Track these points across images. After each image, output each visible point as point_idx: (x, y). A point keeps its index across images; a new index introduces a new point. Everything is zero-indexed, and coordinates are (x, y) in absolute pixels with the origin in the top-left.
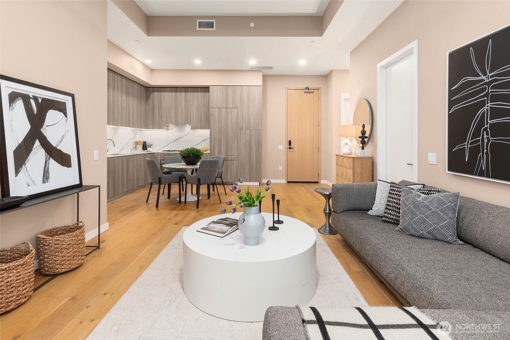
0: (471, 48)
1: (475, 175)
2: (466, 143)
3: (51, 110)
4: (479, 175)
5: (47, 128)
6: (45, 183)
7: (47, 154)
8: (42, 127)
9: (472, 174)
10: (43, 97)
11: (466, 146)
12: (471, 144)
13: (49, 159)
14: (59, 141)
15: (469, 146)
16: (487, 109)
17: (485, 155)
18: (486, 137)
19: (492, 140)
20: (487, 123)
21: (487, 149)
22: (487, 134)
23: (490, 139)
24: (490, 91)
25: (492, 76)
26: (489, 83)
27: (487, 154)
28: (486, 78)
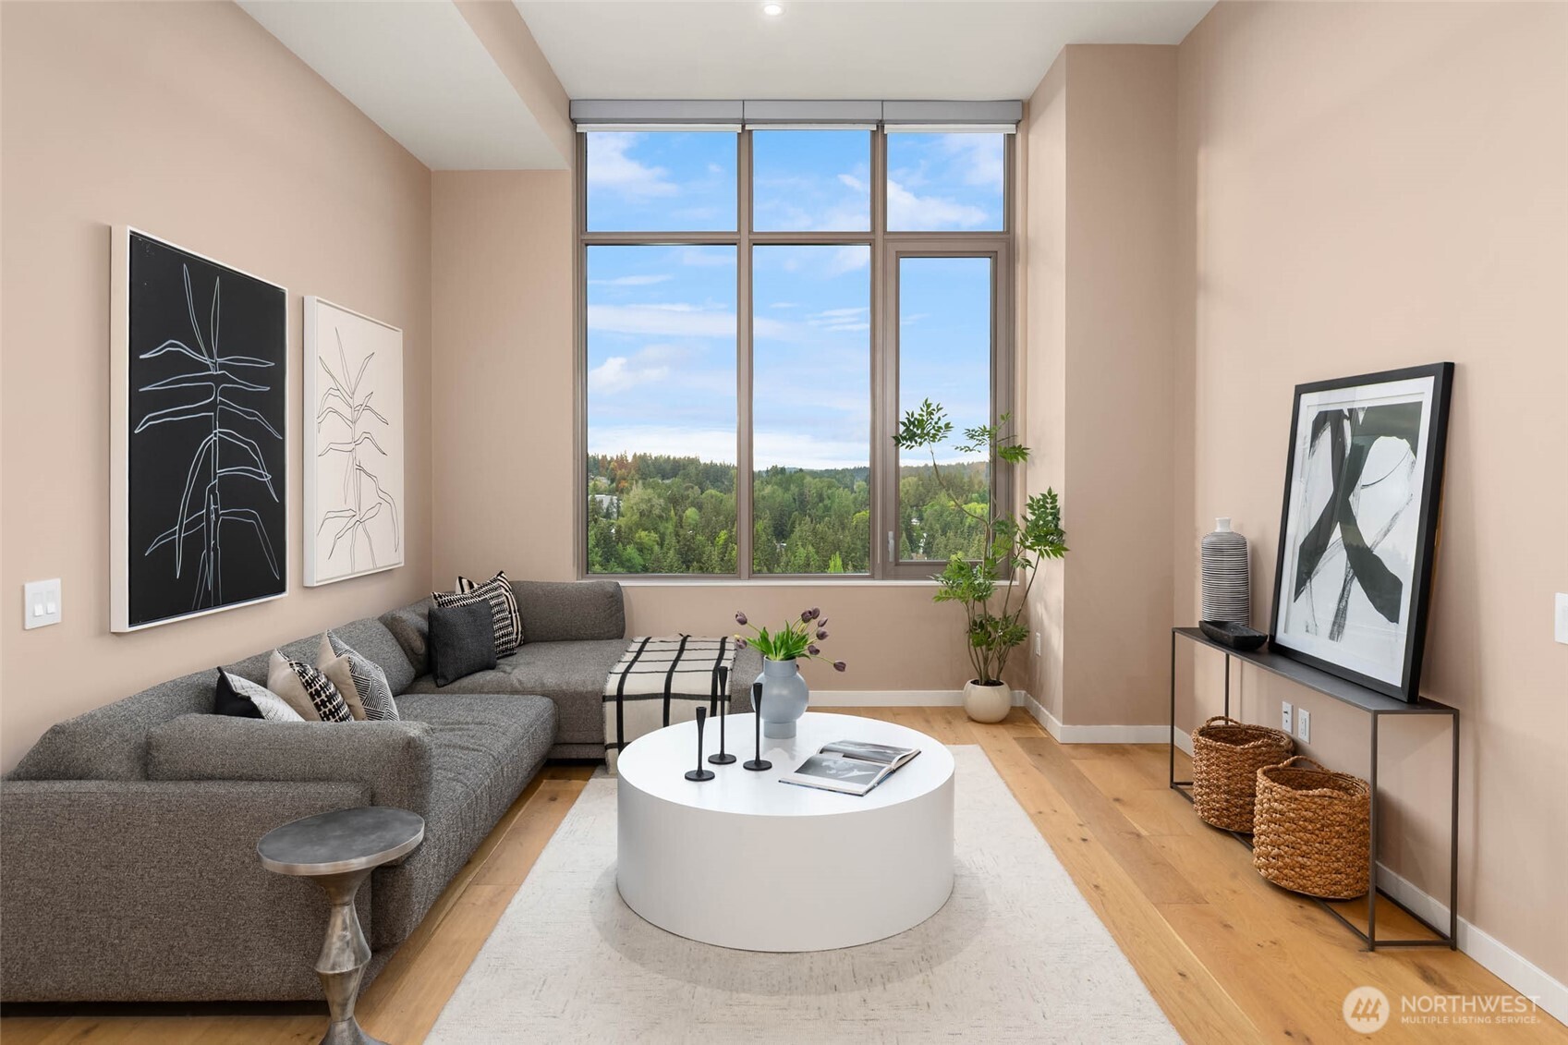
0: (185, 266)
1: (196, 609)
2: (177, 527)
3: (1382, 438)
4: (202, 607)
5: (1365, 490)
6: (1333, 639)
7: (1349, 565)
8: (1353, 490)
9: (189, 609)
10: (1366, 405)
11: (177, 535)
12: (187, 527)
13: (1352, 579)
14: (1383, 532)
15: (182, 534)
16: (215, 441)
17: (212, 553)
18: (213, 509)
19: (223, 514)
20: (215, 474)
21: (215, 538)
22: (215, 503)
23: (220, 512)
24: (219, 398)
25: (222, 366)
26: (218, 380)
27: (215, 549)
28: (213, 363)
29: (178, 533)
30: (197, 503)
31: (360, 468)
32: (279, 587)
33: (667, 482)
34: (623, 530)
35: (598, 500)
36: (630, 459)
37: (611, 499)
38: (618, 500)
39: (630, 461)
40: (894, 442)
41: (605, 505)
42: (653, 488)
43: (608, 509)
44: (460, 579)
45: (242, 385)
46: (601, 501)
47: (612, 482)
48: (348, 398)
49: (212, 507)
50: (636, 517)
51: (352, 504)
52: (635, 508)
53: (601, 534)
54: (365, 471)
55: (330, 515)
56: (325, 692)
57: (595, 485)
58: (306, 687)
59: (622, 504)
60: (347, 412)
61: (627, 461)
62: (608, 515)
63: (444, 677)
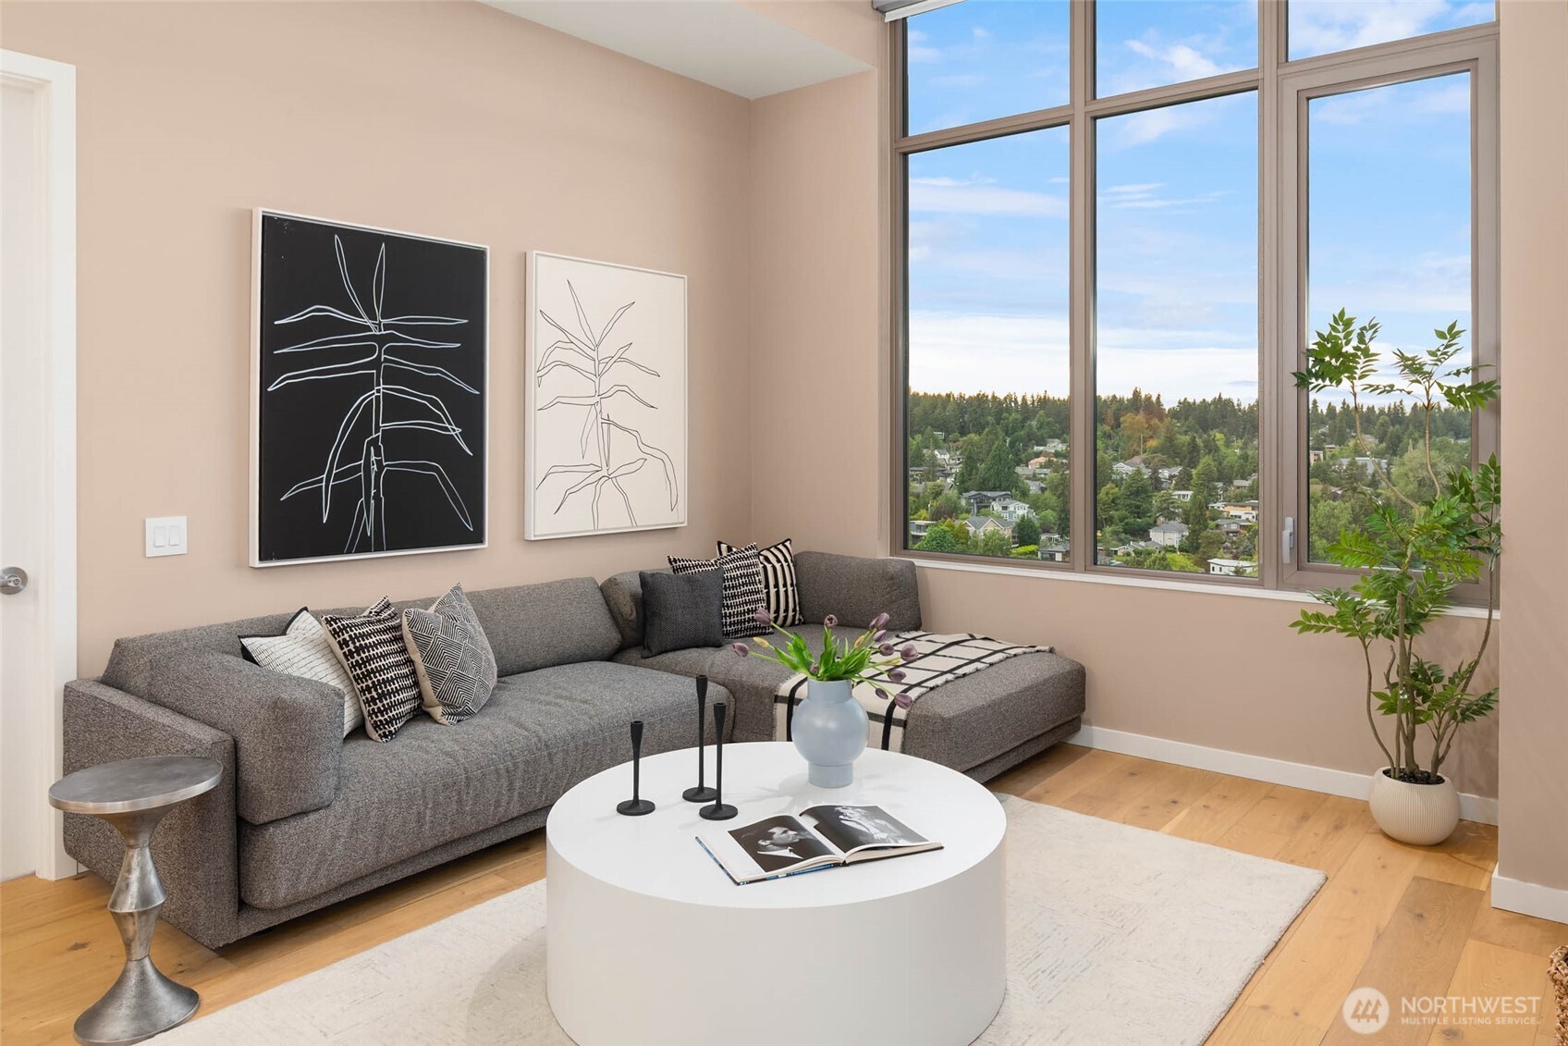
0: (336, 236)
1: (349, 552)
2: (325, 476)
4: (358, 551)
9: (341, 552)
11: (324, 484)
12: (338, 477)
15: (331, 484)
16: (378, 398)
17: (372, 502)
18: (374, 461)
19: (387, 466)
20: (377, 428)
21: (377, 487)
22: (377, 454)
23: (384, 464)
24: (383, 357)
25: (387, 327)
26: (381, 340)
27: (377, 497)
28: (375, 325)
29: (326, 482)
30: (352, 451)
31: (609, 422)
32: (477, 537)
33: (1462, 442)
34: (1393, 503)
35: (1360, 463)
36: (1408, 411)
37: (1379, 464)
38: (1389, 464)
39: (1408, 415)
40: (1295, 380)
41: (1370, 470)
42: (1439, 449)
43: (1373, 475)
44: (719, 543)
45: (417, 343)
46: (1365, 466)
47: (1381, 442)
48: (589, 352)
49: (373, 458)
50: (1412, 487)
51: (594, 457)
52: (1411, 474)
53: (1361, 507)
54: (616, 425)
55: (554, 470)
56: (354, 643)
57: (1356, 445)
58: (333, 635)
59: (1394, 470)
60: (588, 365)
61: (1403, 414)
62: (1374, 483)
63: (649, 649)
